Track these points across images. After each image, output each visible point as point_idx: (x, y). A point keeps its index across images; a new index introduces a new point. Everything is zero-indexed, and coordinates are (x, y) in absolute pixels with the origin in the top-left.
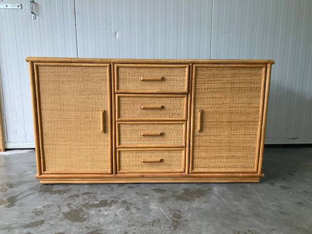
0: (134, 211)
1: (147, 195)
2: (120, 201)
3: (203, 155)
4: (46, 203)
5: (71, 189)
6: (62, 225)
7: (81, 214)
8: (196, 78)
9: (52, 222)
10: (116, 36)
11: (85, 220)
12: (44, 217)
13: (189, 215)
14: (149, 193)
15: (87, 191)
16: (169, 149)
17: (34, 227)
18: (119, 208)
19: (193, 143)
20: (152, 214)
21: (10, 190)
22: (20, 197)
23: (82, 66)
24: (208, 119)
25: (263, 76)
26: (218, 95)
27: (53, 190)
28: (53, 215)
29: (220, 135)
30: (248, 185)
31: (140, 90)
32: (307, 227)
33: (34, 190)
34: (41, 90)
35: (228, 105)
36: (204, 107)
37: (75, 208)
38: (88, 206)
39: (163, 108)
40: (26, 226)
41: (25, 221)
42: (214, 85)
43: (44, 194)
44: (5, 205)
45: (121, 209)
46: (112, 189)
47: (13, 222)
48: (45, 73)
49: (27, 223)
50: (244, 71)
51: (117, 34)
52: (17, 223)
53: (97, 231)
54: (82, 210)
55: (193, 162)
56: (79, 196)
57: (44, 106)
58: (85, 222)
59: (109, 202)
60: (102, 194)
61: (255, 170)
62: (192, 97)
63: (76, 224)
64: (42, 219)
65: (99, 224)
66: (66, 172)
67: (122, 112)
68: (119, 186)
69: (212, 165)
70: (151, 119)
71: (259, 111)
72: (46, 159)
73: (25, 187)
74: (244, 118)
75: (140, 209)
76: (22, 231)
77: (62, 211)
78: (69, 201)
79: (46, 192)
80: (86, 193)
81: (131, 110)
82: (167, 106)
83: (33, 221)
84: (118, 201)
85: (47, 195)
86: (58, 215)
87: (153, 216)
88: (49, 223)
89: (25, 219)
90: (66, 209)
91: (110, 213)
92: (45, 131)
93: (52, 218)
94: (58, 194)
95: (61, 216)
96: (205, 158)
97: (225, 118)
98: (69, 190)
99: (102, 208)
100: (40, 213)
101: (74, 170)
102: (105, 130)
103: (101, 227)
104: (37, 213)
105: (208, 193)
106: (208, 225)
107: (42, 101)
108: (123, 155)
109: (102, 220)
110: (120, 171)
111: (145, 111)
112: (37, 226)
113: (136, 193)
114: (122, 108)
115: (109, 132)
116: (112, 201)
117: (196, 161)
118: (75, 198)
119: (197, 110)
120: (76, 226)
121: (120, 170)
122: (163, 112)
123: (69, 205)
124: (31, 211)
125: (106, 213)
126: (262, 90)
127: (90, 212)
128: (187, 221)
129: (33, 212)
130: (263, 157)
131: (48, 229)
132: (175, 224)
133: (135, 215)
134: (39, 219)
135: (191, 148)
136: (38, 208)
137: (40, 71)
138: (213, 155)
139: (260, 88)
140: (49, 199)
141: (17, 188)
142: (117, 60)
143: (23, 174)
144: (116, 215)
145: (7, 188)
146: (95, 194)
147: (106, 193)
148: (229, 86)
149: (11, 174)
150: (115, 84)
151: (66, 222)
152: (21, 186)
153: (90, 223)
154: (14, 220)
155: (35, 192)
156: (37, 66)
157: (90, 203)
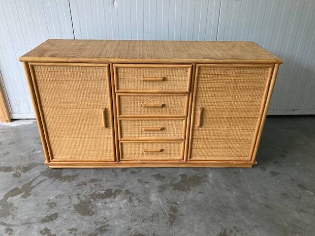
0: (136, 203)
1: (148, 183)
2: (123, 190)
3: (201, 146)
4: (59, 192)
5: (78, 174)
6: (74, 220)
7: (90, 207)
8: (198, 77)
9: (65, 216)
10: (114, 4)
11: (93, 213)
12: (58, 209)
13: (185, 208)
14: (149, 181)
15: (94, 178)
16: (169, 141)
17: (50, 222)
18: (123, 200)
19: (192, 135)
20: (152, 207)
21: (24, 175)
22: (34, 184)
24: (208, 115)
25: (269, 76)
26: (220, 94)
27: (63, 175)
28: (65, 207)
29: (218, 130)
30: (241, 171)
31: (140, 89)
32: (286, 225)
33: (45, 175)
34: (39, 89)
35: (229, 103)
36: (205, 105)
37: (83, 199)
38: (96, 197)
39: (163, 106)
40: (44, 221)
41: (42, 214)
42: (217, 85)
43: (54, 181)
44: (21, 195)
45: (125, 201)
46: (116, 175)
47: (31, 216)
48: (42, 74)
49: (44, 216)
50: (249, 71)
51: (115, 3)
52: (35, 217)
53: (104, 226)
54: (90, 202)
55: (191, 151)
56: (87, 184)
57: (44, 104)
58: (94, 216)
59: (113, 191)
60: (108, 181)
61: (249, 158)
62: (194, 96)
63: (86, 218)
64: (56, 211)
65: (105, 218)
66: (72, 159)
67: (123, 109)
68: (122, 171)
69: (209, 154)
70: (152, 115)
71: (260, 108)
72: (52, 149)
73: (36, 172)
74: (244, 115)
75: (141, 201)
76: (40, 226)
77: (73, 203)
78: (78, 190)
79: (56, 179)
80: (93, 181)
81: (130, 108)
82: (168, 104)
83: (49, 214)
84: (122, 191)
85: (57, 182)
86: (69, 207)
87: (152, 209)
88: (62, 217)
89: (41, 212)
90: (76, 201)
91: (115, 205)
92: (48, 126)
93: (64, 211)
94: (67, 181)
95: (72, 208)
96: (202, 148)
97: (225, 114)
98: (76, 175)
99: (108, 200)
100: (53, 205)
101: (80, 158)
102: (107, 126)
103: (108, 223)
104: (52, 205)
105: (203, 180)
106: (200, 221)
108: (124, 146)
109: (108, 213)
110: (123, 159)
111: (146, 109)
112: (52, 220)
113: (139, 181)
114: (123, 106)
115: (111, 127)
116: (117, 191)
117: (194, 151)
118: (83, 186)
119: (198, 108)
120: (86, 221)
121: (122, 158)
122: (164, 109)
123: (78, 194)
124: (45, 203)
125: (111, 206)
126: (266, 90)
127: (97, 204)
128: (183, 215)
129: (47, 204)
131: (62, 224)
132: (171, 219)
133: (136, 208)
134: (54, 211)
135: (190, 141)
136: (51, 198)
137: (35, 70)
138: (210, 146)
139: (264, 87)
140: (60, 187)
141: (29, 172)
142: (116, 60)
143: (32, 154)
144: (121, 208)
145: (20, 172)
146: (101, 182)
147: (110, 179)
148: (232, 85)
149: (21, 154)
150: (115, 84)
151: (77, 216)
152: (32, 170)
153: (98, 217)
154: (32, 212)
155: (46, 178)
156: (32, 66)
157: (96, 193)
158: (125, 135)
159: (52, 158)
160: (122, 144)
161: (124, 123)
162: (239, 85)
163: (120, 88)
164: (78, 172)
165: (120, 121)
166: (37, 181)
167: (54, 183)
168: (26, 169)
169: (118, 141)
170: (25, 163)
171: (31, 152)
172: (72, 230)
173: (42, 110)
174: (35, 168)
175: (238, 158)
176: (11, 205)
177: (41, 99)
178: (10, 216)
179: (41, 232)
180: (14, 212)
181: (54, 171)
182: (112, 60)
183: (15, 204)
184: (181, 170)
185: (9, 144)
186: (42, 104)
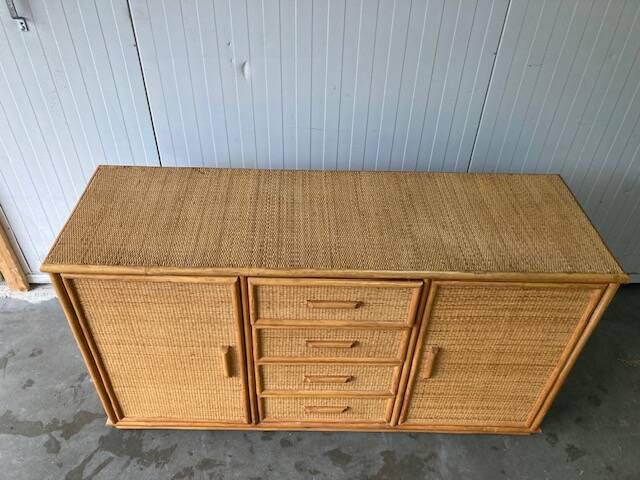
1: (316, 472)
3: (429, 403)
5: (176, 445)
8: (434, 301)
14: (319, 468)
15: (206, 455)
16: (361, 397)
19: (412, 389)
21: (67, 446)
22: (88, 471)
24: (446, 361)
26: (478, 327)
27: (145, 449)
29: (468, 382)
34: (87, 314)
35: (497, 342)
36: (445, 344)
39: (355, 344)
42: (474, 313)
43: (128, 464)
46: (251, 450)
48: (91, 289)
50: (548, 293)
51: (247, 67)
55: (407, 411)
56: (192, 474)
61: (526, 424)
62: (422, 330)
67: (266, 348)
68: (263, 439)
69: (444, 415)
71: (561, 352)
73: (90, 437)
74: (525, 360)
79: (132, 458)
80: (206, 464)
81: (283, 347)
82: (363, 341)
85: (134, 466)
96: (429, 407)
97: (485, 359)
98: (172, 450)
102: (232, 372)
108: (269, 402)
110: (265, 420)
111: (316, 349)
113: (299, 467)
117: (412, 412)
119: (429, 348)
121: (264, 417)
122: (355, 349)
135: (406, 398)
137: (77, 286)
138: (448, 404)
139: (577, 320)
141: (76, 439)
142: (255, 271)
143: (79, 386)
145: (59, 439)
146: (222, 468)
148: (507, 314)
149: (58, 387)
150: (251, 312)
152: (82, 432)
155: (111, 455)
156: (70, 281)
158: (270, 385)
159: (122, 416)
160: (263, 399)
161: (267, 370)
162: (522, 314)
163: (261, 316)
164: (174, 440)
165: (261, 367)
166: (94, 464)
167: (128, 469)
168: (70, 430)
169: (255, 396)
170: (66, 414)
171: (76, 381)
174: (87, 426)
175: (502, 423)
177: (93, 331)
182: (245, 271)
185: (33, 355)
186: (96, 338)
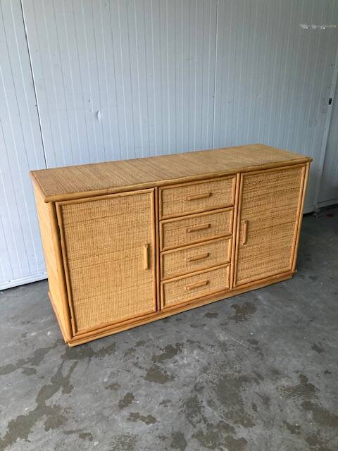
0: (209, 349)
1: (204, 325)
2: (184, 341)
3: (246, 265)
4: (109, 371)
5: (115, 343)
6: (157, 392)
7: (163, 372)
8: (242, 188)
9: (142, 392)
11: (173, 378)
12: (126, 389)
13: (262, 337)
15: (138, 341)
17: (130, 405)
18: (192, 352)
19: (238, 255)
22: (65, 373)
23: (120, 197)
24: (252, 228)
25: (303, 175)
26: (262, 202)
27: (95, 351)
28: (133, 383)
29: (262, 243)
30: (284, 284)
33: (71, 358)
34: (66, 235)
35: (270, 211)
36: (249, 217)
37: (147, 367)
38: (159, 359)
39: (209, 226)
40: (121, 407)
41: (111, 401)
42: (259, 193)
43: (90, 360)
44: (60, 391)
45: (195, 352)
46: (162, 329)
47: (99, 409)
48: (72, 213)
49: (116, 403)
50: (285, 174)
51: (99, 114)
52: (105, 408)
53: (197, 385)
54: (157, 367)
55: (237, 275)
56: (136, 350)
57: (71, 255)
58: (176, 379)
59: (174, 347)
61: (290, 268)
62: (239, 209)
63: (168, 384)
64: (126, 392)
65: (191, 377)
67: (166, 241)
68: (165, 322)
69: (253, 273)
70: (197, 241)
71: (296, 210)
72: (77, 317)
73: (53, 359)
74: (283, 220)
75: (214, 346)
76: (122, 414)
77: (138, 375)
78: (131, 360)
79: (90, 357)
80: (139, 344)
81: (175, 237)
82: (213, 223)
83: (120, 398)
84: (184, 343)
85: (95, 360)
86: (138, 382)
88: (140, 395)
89: (108, 400)
90: (140, 372)
91: (189, 359)
92: (74, 285)
93: (136, 388)
94: (107, 355)
95: (143, 381)
96: (246, 269)
97: (268, 224)
98: (114, 345)
99: (177, 357)
100: (116, 387)
102: (149, 266)
103: (197, 380)
104: (114, 387)
106: (286, 343)
107: (69, 248)
108: (167, 287)
109: (189, 371)
110: (165, 307)
111: (192, 234)
112: (130, 402)
113: (192, 326)
114: (166, 236)
115: (153, 268)
116: (177, 345)
117: (239, 274)
118: (133, 354)
119: (243, 222)
120: (172, 387)
121: (164, 305)
122: (210, 230)
123: (136, 364)
124: (103, 388)
125: (185, 362)
126: (301, 191)
127: (168, 366)
128: (266, 344)
129: (107, 388)
130: (298, 255)
131: (146, 401)
132: (258, 351)
133: (215, 355)
134: (122, 393)
135: (236, 263)
136: (106, 380)
137: (64, 212)
138: (255, 263)
139: (299, 188)
140: (105, 365)
141: (45, 363)
142: (162, 182)
143: (26, 340)
144: (198, 361)
145: (31, 367)
146: (151, 342)
147: (160, 335)
148: (272, 191)
149: (10, 345)
150: (160, 210)
151: (155, 387)
152: (46, 358)
153: (182, 379)
154: (96, 405)
155: (75, 360)
156: (60, 207)
157: (156, 355)
159: (77, 331)
160: (164, 285)
162: (278, 189)
163: (164, 214)
164: (112, 340)
165: (163, 256)
166: (67, 368)
167: (92, 362)
171: (21, 338)
172: (164, 403)
173: (68, 264)
174: (47, 355)
175: (280, 271)
176: (58, 407)
178: (70, 421)
179: (129, 419)
180: (71, 415)
181: (78, 349)
182: (158, 183)
183: (64, 405)
184: (228, 301)
